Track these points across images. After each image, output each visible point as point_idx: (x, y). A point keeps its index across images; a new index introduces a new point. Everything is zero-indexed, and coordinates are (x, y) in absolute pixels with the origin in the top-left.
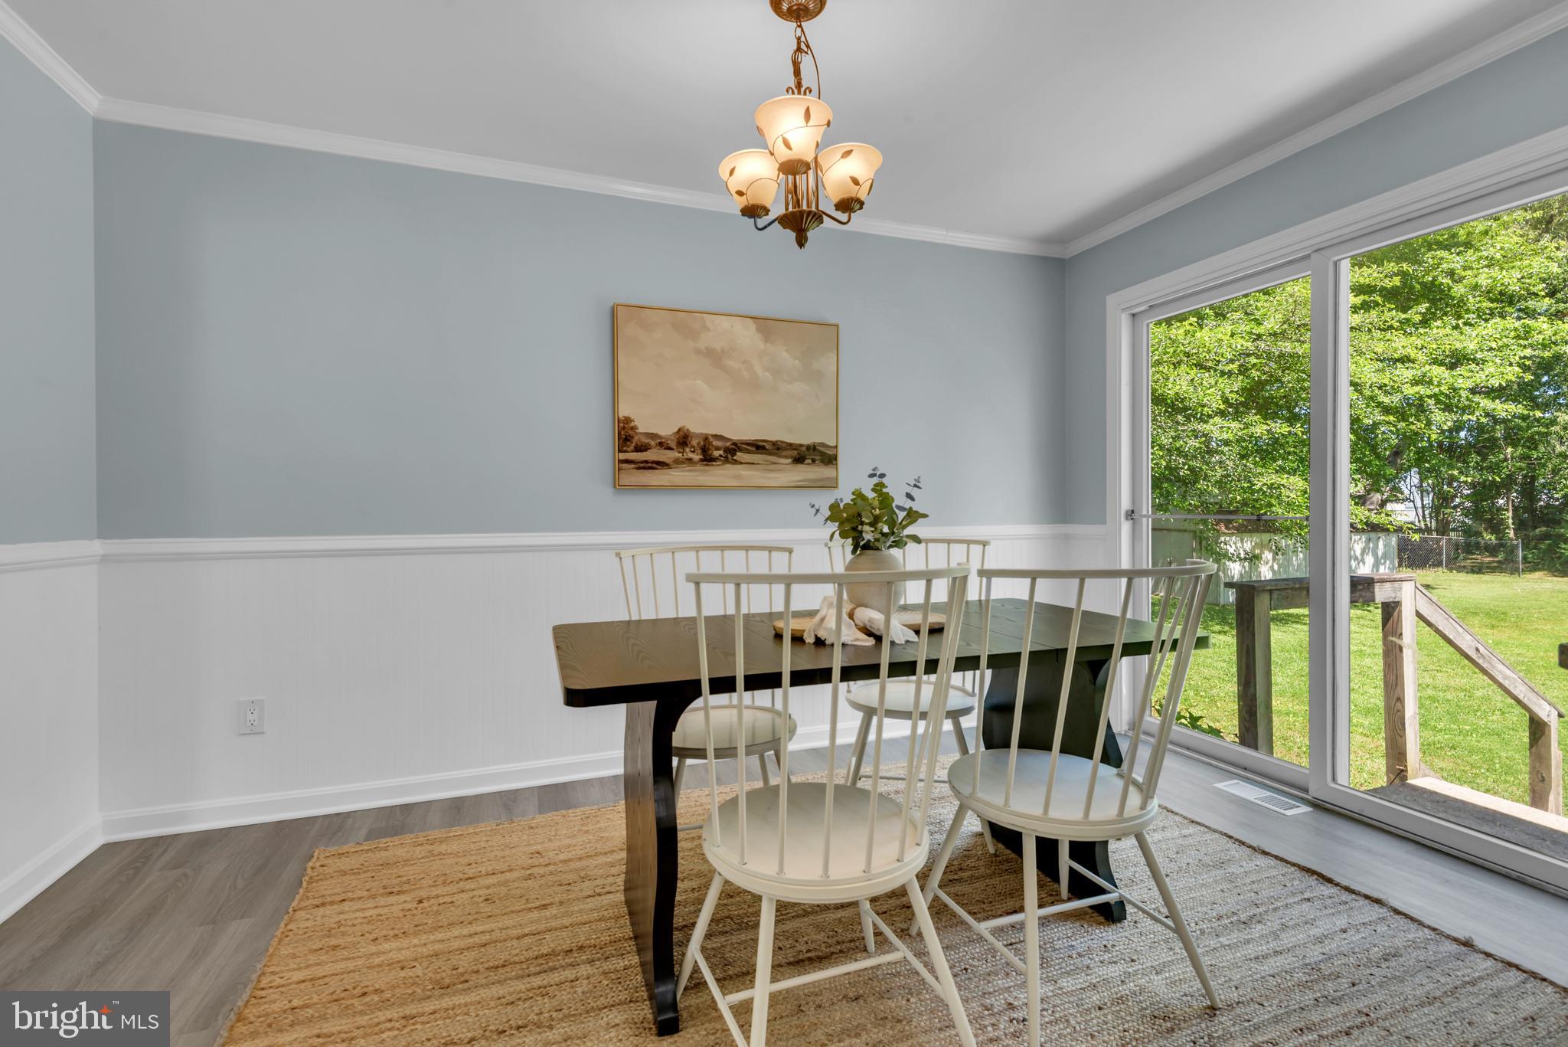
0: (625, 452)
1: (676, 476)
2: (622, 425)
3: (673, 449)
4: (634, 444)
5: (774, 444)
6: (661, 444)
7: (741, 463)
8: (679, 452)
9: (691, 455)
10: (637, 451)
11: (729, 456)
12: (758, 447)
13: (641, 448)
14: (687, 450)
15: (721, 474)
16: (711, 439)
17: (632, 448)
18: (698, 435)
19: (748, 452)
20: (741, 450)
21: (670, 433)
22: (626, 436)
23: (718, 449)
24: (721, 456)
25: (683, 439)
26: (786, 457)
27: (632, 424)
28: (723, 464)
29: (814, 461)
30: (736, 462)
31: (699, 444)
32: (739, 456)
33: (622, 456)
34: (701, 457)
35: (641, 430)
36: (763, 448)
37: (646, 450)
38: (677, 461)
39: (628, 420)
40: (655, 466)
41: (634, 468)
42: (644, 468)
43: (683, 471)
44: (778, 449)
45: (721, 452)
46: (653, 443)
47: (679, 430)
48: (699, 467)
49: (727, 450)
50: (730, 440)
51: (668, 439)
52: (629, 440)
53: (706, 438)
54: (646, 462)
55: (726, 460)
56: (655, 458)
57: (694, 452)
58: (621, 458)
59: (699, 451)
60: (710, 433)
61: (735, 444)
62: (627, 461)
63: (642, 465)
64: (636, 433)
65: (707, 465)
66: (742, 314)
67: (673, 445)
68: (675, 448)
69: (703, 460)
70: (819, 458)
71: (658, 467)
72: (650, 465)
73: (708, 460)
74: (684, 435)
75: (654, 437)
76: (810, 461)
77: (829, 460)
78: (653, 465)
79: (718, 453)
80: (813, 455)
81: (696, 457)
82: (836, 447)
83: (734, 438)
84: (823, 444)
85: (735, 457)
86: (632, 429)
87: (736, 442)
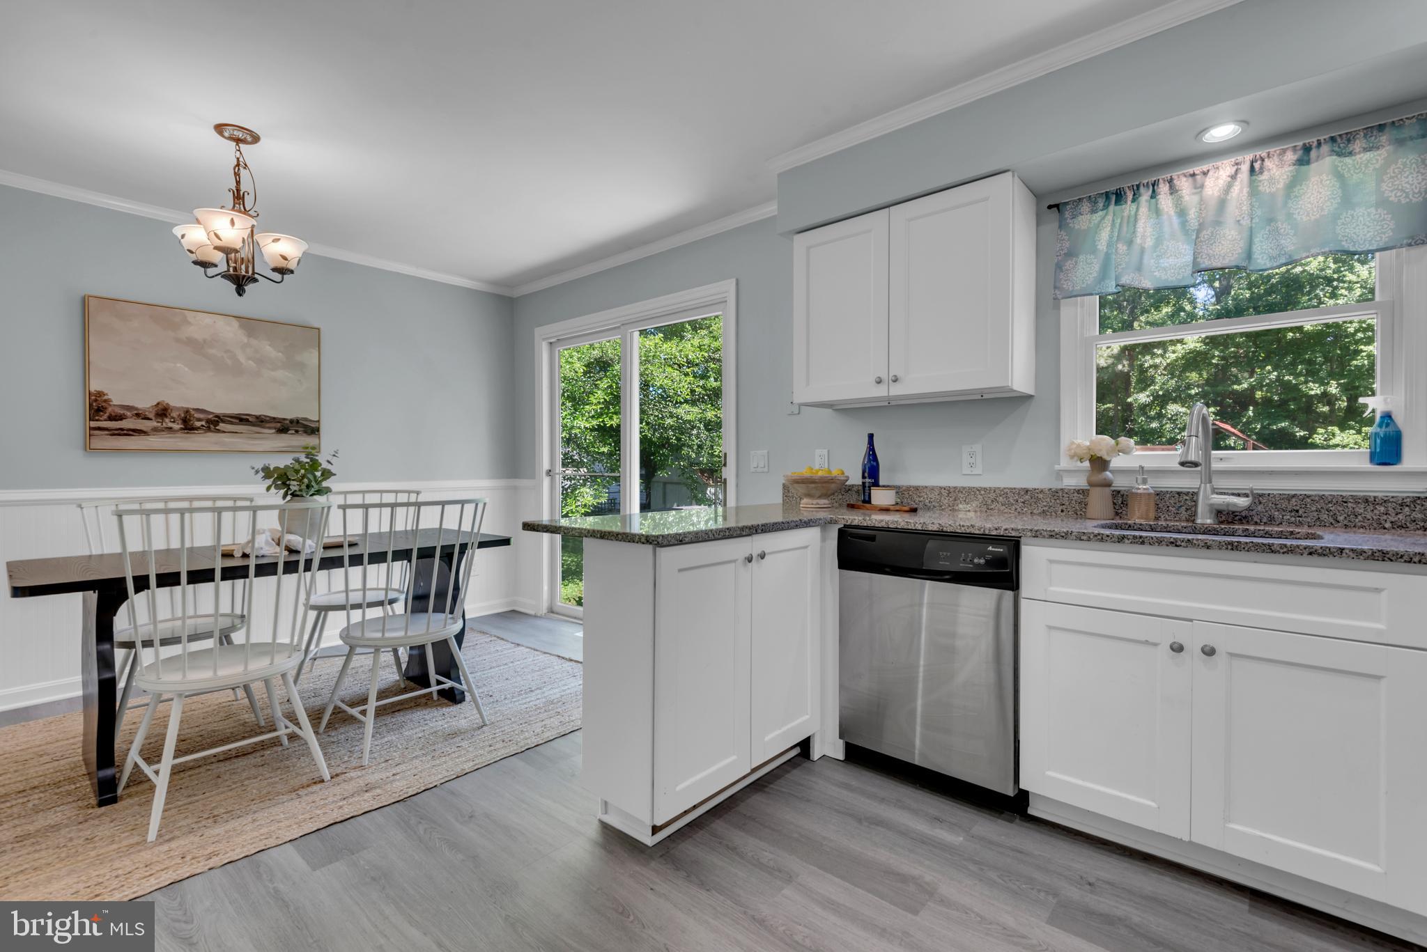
0: (97, 420)
2: (93, 398)
3: (151, 419)
4: (107, 414)
5: (257, 417)
6: (138, 415)
7: (225, 432)
8: (158, 422)
9: (170, 425)
10: (111, 420)
11: (212, 426)
12: (242, 419)
13: (116, 418)
14: (167, 420)
16: (193, 412)
17: (105, 416)
18: (178, 409)
19: (232, 423)
20: (223, 422)
21: (148, 406)
22: (97, 407)
23: (199, 420)
24: (202, 426)
25: (163, 412)
26: (270, 428)
27: (106, 397)
28: (206, 432)
29: (297, 431)
30: (219, 431)
31: (179, 415)
32: (222, 426)
33: (94, 424)
34: (182, 426)
35: (115, 402)
36: (247, 420)
37: (121, 420)
38: (155, 430)
39: (100, 394)
40: (131, 433)
41: (107, 435)
42: (119, 435)
43: (161, 438)
44: (262, 422)
45: (203, 423)
46: (129, 414)
47: (158, 404)
48: (179, 435)
49: (208, 421)
50: (212, 413)
51: (145, 411)
52: (102, 411)
53: (187, 411)
54: (122, 429)
55: (209, 429)
56: (132, 427)
57: (174, 422)
58: (91, 426)
59: (180, 422)
60: (192, 407)
61: (217, 416)
62: (99, 429)
63: (116, 432)
64: (110, 405)
66: (223, 313)
67: (151, 416)
68: (153, 418)
69: (183, 429)
70: (301, 429)
71: (134, 434)
72: (125, 432)
73: (189, 429)
74: (163, 408)
75: (130, 409)
76: (293, 432)
77: (312, 431)
78: (129, 432)
79: (200, 423)
80: (296, 427)
81: (176, 426)
82: (318, 421)
83: (217, 412)
84: (306, 418)
85: (218, 427)
86: (105, 401)
87: (219, 415)
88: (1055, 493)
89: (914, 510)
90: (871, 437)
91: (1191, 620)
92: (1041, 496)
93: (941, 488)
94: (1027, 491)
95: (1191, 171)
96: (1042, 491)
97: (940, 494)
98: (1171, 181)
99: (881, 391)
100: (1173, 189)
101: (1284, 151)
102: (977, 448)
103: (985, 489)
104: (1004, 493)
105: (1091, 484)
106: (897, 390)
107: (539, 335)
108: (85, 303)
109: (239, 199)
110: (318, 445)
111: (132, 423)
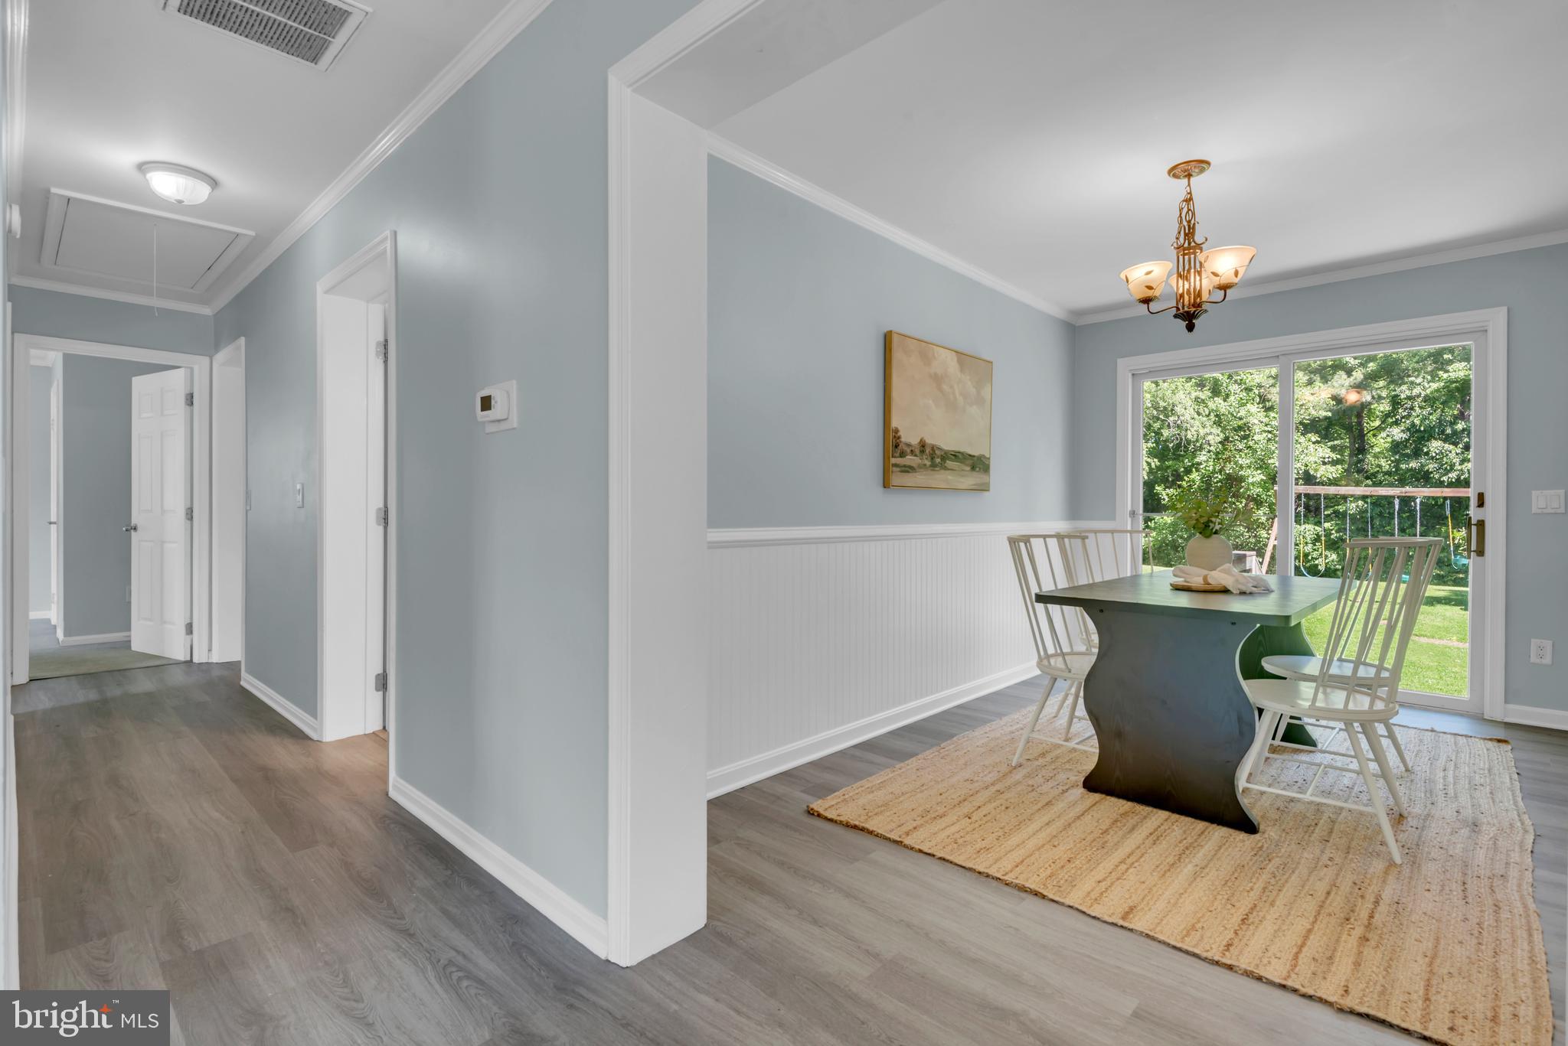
0: (896, 457)
1: (919, 478)
2: (893, 434)
3: (917, 456)
4: (896, 451)
5: (963, 454)
6: (912, 452)
7: (949, 469)
8: (921, 459)
9: (926, 461)
10: (901, 457)
11: (943, 463)
12: (956, 456)
13: (902, 455)
15: (940, 478)
16: (935, 449)
17: (895, 454)
18: (929, 445)
19: (951, 460)
20: (948, 458)
21: (916, 443)
23: (938, 457)
24: (939, 463)
25: (922, 448)
26: (967, 465)
27: (899, 434)
28: (940, 470)
29: (980, 469)
30: (946, 469)
31: (929, 452)
32: (949, 464)
34: (930, 463)
35: (906, 439)
36: (958, 457)
37: (905, 457)
38: (919, 466)
39: (895, 432)
41: (899, 472)
42: (904, 471)
43: (923, 475)
44: (965, 458)
46: (908, 450)
48: (930, 472)
49: (942, 458)
50: (944, 450)
51: (915, 448)
52: (897, 448)
53: (933, 448)
54: (905, 466)
55: (941, 467)
56: (909, 463)
57: (927, 459)
58: (888, 462)
59: (929, 459)
60: (935, 444)
61: (945, 453)
63: (903, 469)
64: (902, 442)
65: (933, 470)
66: (952, 348)
67: (917, 452)
68: (919, 455)
69: (931, 466)
70: (981, 466)
71: (910, 470)
72: (907, 469)
73: (933, 466)
74: (923, 445)
75: (909, 445)
76: (978, 469)
77: (986, 469)
78: (908, 469)
79: (938, 460)
80: (979, 464)
81: (928, 463)
82: (989, 459)
83: (946, 448)
84: (984, 455)
85: (946, 465)
86: (899, 438)
87: (946, 452)
107: (1125, 366)
108: (887, 339)
109: (1190, 233)
110: (988, 484)
111: (909, 460)
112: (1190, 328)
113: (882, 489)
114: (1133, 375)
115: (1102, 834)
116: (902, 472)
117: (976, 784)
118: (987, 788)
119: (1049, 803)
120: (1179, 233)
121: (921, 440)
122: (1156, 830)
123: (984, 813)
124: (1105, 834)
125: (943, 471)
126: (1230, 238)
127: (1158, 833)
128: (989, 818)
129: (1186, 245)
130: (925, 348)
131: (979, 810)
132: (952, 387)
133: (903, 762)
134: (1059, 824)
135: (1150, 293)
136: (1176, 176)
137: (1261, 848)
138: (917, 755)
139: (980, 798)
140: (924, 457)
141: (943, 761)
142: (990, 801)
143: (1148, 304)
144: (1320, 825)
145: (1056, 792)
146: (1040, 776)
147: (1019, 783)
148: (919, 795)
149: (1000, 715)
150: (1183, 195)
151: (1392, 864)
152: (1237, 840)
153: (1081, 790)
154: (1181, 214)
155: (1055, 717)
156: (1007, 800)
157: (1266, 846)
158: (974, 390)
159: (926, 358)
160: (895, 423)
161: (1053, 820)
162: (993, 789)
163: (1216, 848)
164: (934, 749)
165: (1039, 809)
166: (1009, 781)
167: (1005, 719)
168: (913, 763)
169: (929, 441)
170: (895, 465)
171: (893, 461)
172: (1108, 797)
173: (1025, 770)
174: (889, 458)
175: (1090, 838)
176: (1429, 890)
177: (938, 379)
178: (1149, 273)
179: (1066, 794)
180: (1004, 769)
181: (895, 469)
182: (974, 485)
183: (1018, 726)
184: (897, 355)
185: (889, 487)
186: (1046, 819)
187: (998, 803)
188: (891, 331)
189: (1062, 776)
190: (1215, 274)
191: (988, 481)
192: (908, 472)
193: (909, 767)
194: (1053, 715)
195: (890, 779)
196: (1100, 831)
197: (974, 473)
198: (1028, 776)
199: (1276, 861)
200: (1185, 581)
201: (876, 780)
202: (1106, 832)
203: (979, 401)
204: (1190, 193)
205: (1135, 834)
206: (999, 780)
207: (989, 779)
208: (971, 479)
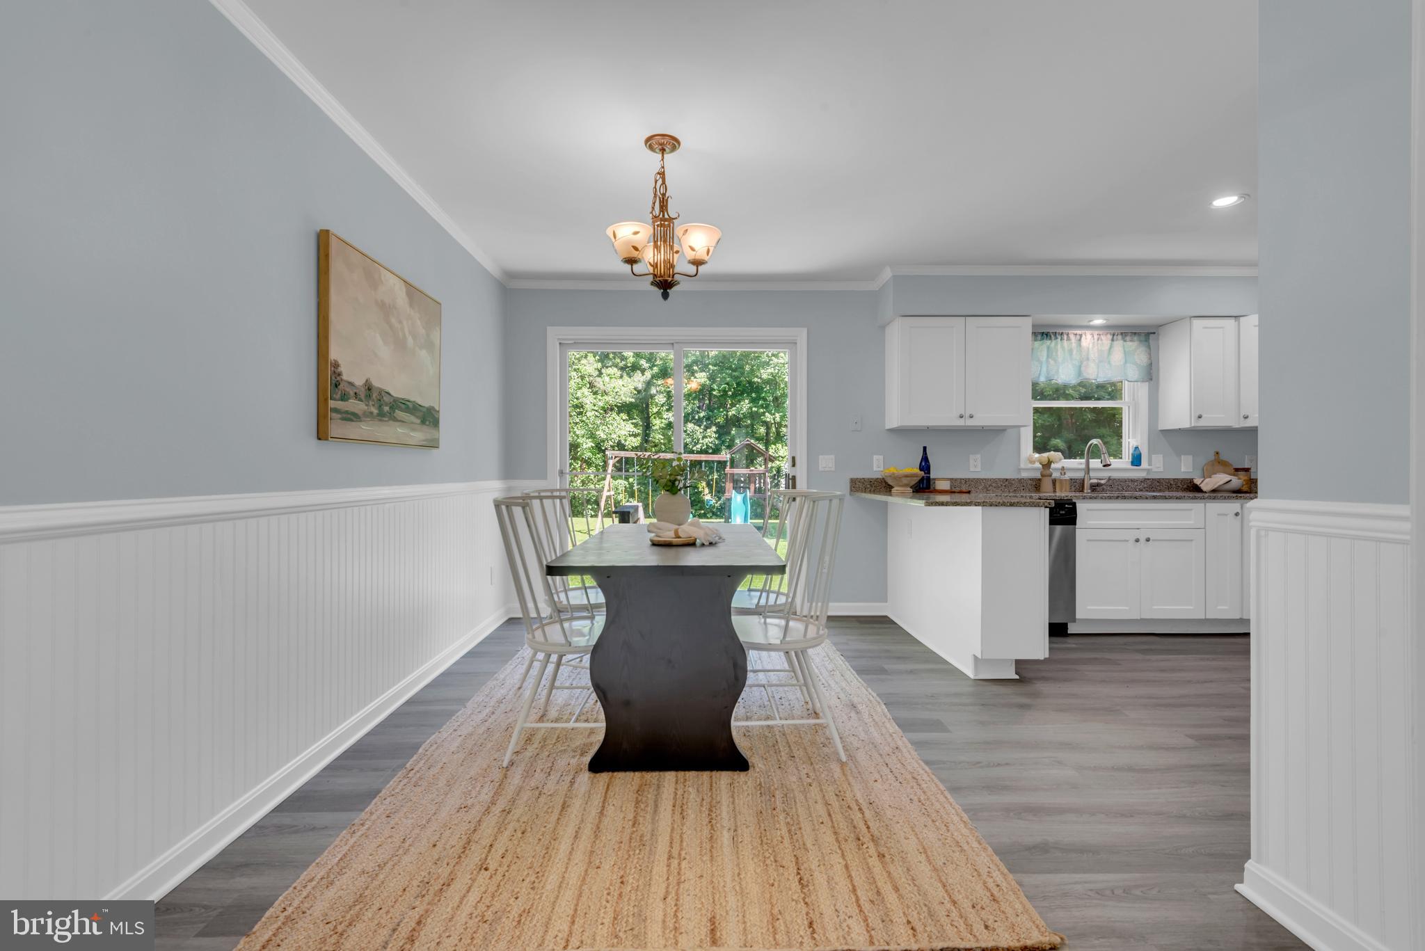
0: (335, 399)
1: (365, 429)
2: (331, 369)
3: (361, 401)
4: (340, 392)
5: (413, 404)
6: (356, 395)
7: (399, 421)
8: (367, 405)
9: (372, 408)
10: (342, 400)
11: (392, 413)
12: (406, 406)
13: (344, 398)
15: (388, 430)
16: (383, 394)
17: (339, 395)
18: (376, 389)
19: (401, 410)
20: (397, 408)
21: (361, 384)
22: (335, 382)
23: (386, 404)
24: (387, 412)
25: (368, 391)
26: (417, 417)
27: (338, 370)
28: (388, 420)
29: (430, 423)
30: (395, 420)
31: (377, 397)
32: (399, 414)
34: (378, 411)
35: (344, 376)
36: (409, 407)
37: (348, 400)
38: (365, 414)
39: (335, 366)
41: (340, 419)
42: (347, 419)
43: (369, 425)
44: (415, 410)
45: (388, 409)
46: (352, 393)
48: (377, 422)
49: (390, 406)
50: (392, 396)
51: (359, 390)
52: (335, 387)
54: (347, 412)
55: (390, 417)
56: (351, 409)
57: (374, 405)
58: (333, 406)
59: (377, 406)
60: (382, 388)
61: (394, 401)
63: (344, 416)
64: (342, 380)
65: (380, 420)
66: (399, 274)
67: (363, 396)
68: (364, 400)
69: (378, 415)
70: (431, 420)
71: (355, 419)
72: (349, 416)
73: (381, 415)
74: (369, 388)
75: (351, 384)
76: (427, 423)
77: (436, 423)
78: (351, 417)
79: (386, 409)
80: (429, 417)
81: (375, 411)
82: (438, 412)
83: (395, 396)
84: (433, 407)
85: (395, 415)
86: (339, 375)
87: (396, 400)
88: (1020, 481)
89: (969, 492)
90: (925, 448)
91: (1138, 529)
92: (1013, 482)
93: (961, 479)
94: (1007, 480)
95: (1075, 332)
96: (1014, 480)
97: (961, 483)
98: (1068, 334)
99: (961, 423)
100: (1069, 339)
101: (1107, 333)
102: (978, 456)
103: (985, 479)
104: (995, 481)
105: (1042, 475)
106: (970, 423)
107: (554, 334)
108: (323, 241)
109: (664, 206)
110: (437, 440)
111: (354, 405)
112: (665, 296)
113: (316, 441)
114: (560, 343)
115: (634, 825)
116: (343, 419)
117: (473, 811)
118: (488, 811)
119: (564, 806)
120: (654, 203)
121: (367, 381)
122: (675, 798)
123: (501, 852)
124: (636, 825)
125: (391, 422)
126: (704, 217)
127: (679, 803)
128: (509, 858)
129: (661, 216)
130: (371, 268)
131: (493, 850)
132: (400, 322)
133: (362, 810)
134: (587, 831)
135: (635, 254)
136: (651, 148)
137: (760, 784)
138: (379, 791)
139: (488, 829)
140: (371, 403)
141: (418, 789)
142: (500, 831)
143: (632, 265)
144: (779, 741)
145: (566, 785)
146: (538, 770)
147: (519, 790)
148: (406, 859)
149: (462, 701)
150: (657, 168)
151: (842, 765)
152: (741, 783)
153: (586, 776)
154: (655, 187)
155: (520, 688)
156: (518, 821)
157: (762, 780)
158: (424, 331)
159: (373, 281)
160: (334, 354)
161: (579, 828)
162: (497, 810)
163: (731, 799)
164: (400, 774)
165: (558, 819)
166: (510, 790)
167: (470, 704)
168: (377, 807)
169: (376, 383)
170: (335, 410)
171: (332, 404)
172: (615, 774)
173: (519, 768)
174: (326, 400)
175: (626, 839)
176: (876, 781)
177: (386, 309)
178: (636, 233)
179: (576, 785)
180: (497, 775)
181: (334, 415)
182: (424, 441)
183: (487, 710)
184: (337, 266)
185: (327, 439)
186: (570, 831)
187: (511, 827)
188: (327, 231)
189: (561, 763)
190: (693, 249)
191: (436, 437)
192: (352, 420)
193: (374, 817)
194: (517, 686)
195: (352, 847)
196: (631, 823)
197: (425, 427)
198: (528, 774)
199: (778, 795)
200: (657, 536)
201: (330, 858)
202: (635, 823)
203: (429, 345)
204: (663, 167)
205: (661, 809)
206: (497, 793)
207: (486, 796)
208: (419, 435)
